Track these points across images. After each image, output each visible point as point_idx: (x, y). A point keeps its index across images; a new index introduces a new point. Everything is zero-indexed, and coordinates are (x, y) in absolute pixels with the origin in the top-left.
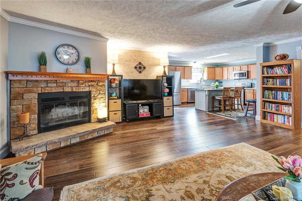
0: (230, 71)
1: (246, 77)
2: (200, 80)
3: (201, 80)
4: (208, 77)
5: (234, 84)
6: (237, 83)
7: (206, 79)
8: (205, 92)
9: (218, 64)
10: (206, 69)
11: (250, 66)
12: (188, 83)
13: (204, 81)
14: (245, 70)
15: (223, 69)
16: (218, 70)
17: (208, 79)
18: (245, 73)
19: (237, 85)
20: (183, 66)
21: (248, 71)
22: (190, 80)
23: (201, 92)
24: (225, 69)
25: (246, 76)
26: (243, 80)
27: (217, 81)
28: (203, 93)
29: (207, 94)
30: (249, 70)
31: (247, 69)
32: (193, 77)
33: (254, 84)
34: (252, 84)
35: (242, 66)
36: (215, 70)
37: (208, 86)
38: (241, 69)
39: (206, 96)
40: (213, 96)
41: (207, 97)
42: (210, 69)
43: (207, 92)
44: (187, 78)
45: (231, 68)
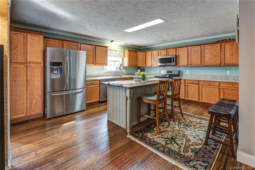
0: (154, 56)
1: (174, 64)
2: (119, 66)
3: (121, 67)
4: (129, 63)
5: (158, 72)
6: (162, 71)
7: (127, 66)
8: (124, 91)
9: (141, 48)
10: (127, 52)
11: (179, 49)
12: (102, 71)
13: (125, 68)
14: (172, 54)
15: (146, 53)
16: (140, 54)
17: (129, 66)
18: (173, 58)
19: (162, 73)
20: (94, 45)
21: (176, 56)
22: (105, 67)
23: (118, 90)
24: (149, 53)
25: (173, 62)
26: (169, 67)
27: (139, 68)
28: (121, 91)
29: (128, 95)
30: (177, 54)
31: (175, 54)
32: (108, 63)
33: (182, 71)
34: (179, 71)
35: (169, 49)
36: (137, 55)
37: (129, 75)
38: (168, 54)
39: (127, 99)
40: (138, 96)
41: (128, 101)
42: (132, 53)
43: (128, 91)
44: (100, 64)
45: (155, 52)
